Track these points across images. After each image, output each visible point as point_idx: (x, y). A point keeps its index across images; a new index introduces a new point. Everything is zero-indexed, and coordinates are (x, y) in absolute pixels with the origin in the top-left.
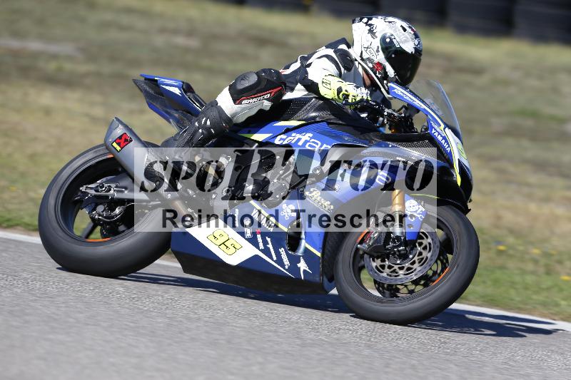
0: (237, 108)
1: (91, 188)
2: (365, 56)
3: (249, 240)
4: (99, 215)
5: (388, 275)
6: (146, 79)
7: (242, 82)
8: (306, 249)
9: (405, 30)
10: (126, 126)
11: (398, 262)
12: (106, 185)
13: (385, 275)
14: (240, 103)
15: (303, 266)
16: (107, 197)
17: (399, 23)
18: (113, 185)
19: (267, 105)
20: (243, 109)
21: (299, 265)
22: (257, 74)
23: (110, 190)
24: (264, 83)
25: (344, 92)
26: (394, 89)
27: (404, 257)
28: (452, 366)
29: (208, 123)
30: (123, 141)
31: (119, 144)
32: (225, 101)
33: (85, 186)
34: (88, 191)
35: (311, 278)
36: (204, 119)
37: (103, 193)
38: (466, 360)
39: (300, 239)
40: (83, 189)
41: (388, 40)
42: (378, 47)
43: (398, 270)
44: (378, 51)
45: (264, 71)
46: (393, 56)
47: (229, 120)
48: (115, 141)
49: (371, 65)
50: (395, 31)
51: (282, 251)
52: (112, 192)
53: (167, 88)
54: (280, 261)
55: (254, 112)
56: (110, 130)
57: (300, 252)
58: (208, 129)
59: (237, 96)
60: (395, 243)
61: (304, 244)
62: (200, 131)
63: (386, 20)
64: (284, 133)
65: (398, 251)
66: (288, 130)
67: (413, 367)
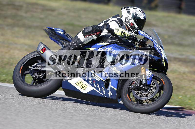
0: (85, 39)
1: (32, 67)
2: (127, 20)
3: (91, 84)
4: (36, 76)
5: (139, 96)
6: (49, 29)
7: (87, 30)
8: (111, 88)
9: (140, 11)
10: (44, 45)
11: (144, 92)
12: (37, 66)
13: (138, 96)
14: (86, 37)
15: (110, 93)
16: (38, 70)
17: (138, 9)
18: (40, 66)
19: (95, 38)
20: (87, 39)
21: (109, 93)
22: (92, 27)
23: (39, 67)
24: (94, 30)
25: (124, 33)
26: (140, 32)
27: (146, 90)
28: (46, 110)
29: (75, 44)
30: (44, 50)
31: (42, 51)
32: (81, 36)
33: (30, 66)
34: (31, 68)
35: (113, 98)
36: (73, 43)
37: (37, 69)
38: (51, 108)
39: (109, 84)
40: (29, 67)
41: (135, 15)
42: (131, 17)
43: (143, 95)
44: (131, 19)
45: (94, 26)
46: (137, 20)
47: (82, 43)
48: (41, 50)
49: (129, 24)
50: (137, 12)
51: (103, 88)
52: (40, 68)
53: (58, 32)
54: (102, 92)
55: (90, 40)
56: (39, 46)
57: (109, 88)
58: (75, 46)
59: (85, 35)
60: (143, 85)
61: (110, 86)
62: (72, 46)
63: (134, 8)
64: (101, 47)
65: (145, 88)
66: (103, 46)
67: (33, 111)
